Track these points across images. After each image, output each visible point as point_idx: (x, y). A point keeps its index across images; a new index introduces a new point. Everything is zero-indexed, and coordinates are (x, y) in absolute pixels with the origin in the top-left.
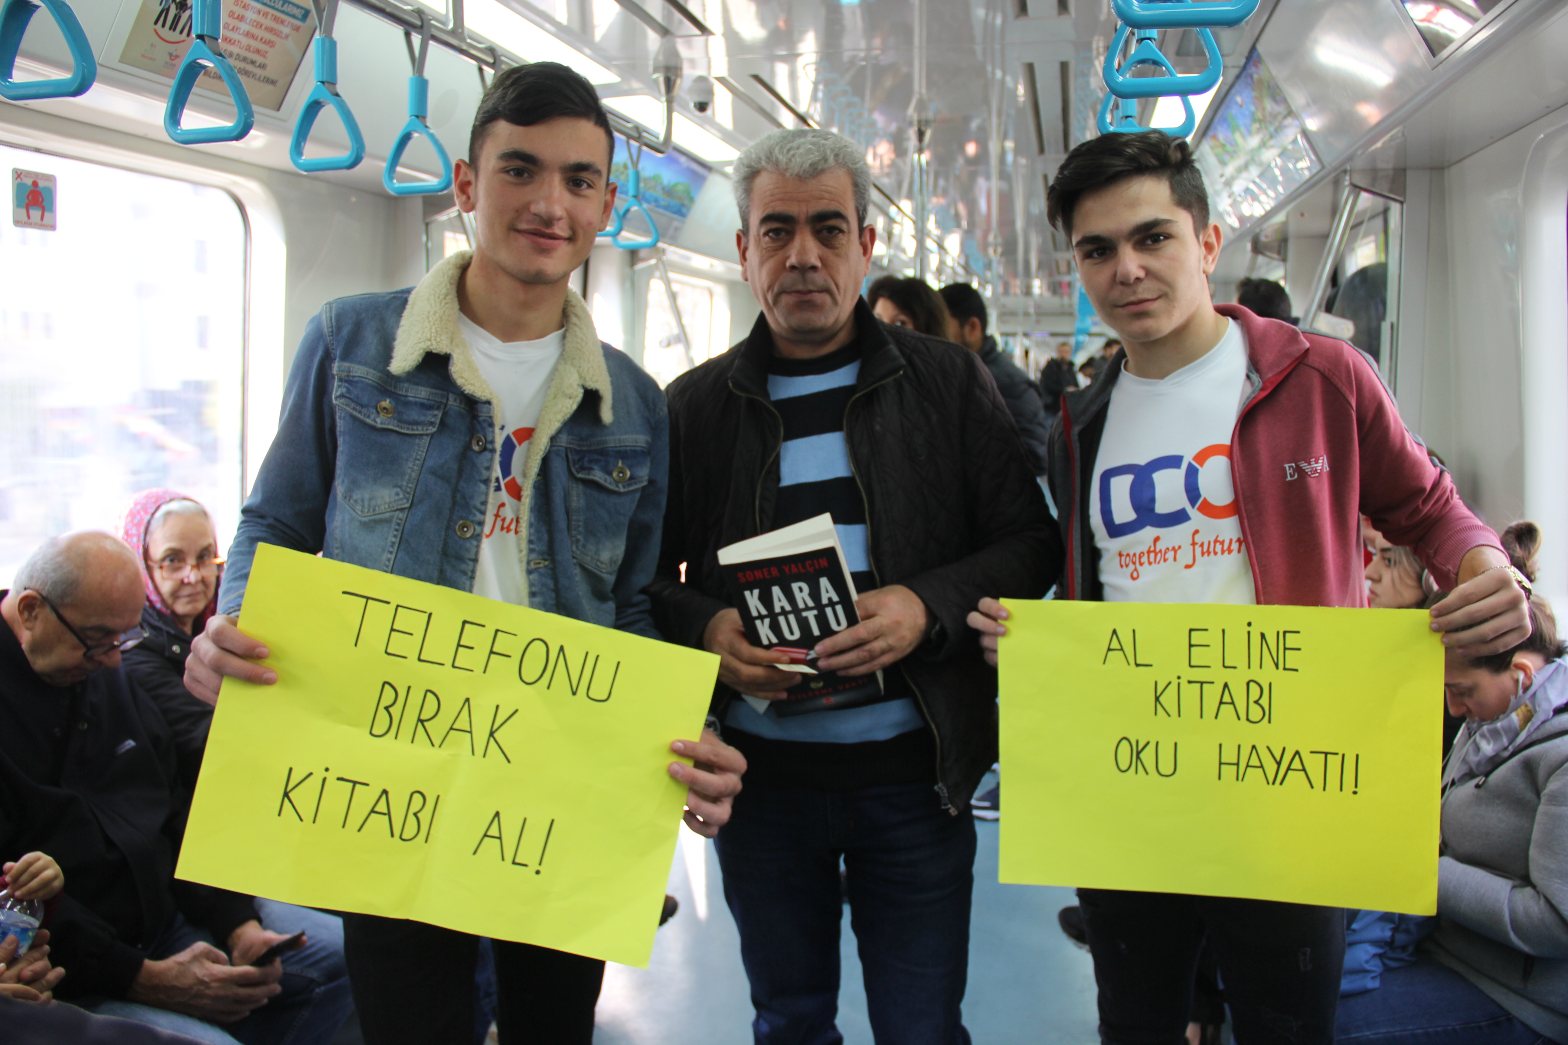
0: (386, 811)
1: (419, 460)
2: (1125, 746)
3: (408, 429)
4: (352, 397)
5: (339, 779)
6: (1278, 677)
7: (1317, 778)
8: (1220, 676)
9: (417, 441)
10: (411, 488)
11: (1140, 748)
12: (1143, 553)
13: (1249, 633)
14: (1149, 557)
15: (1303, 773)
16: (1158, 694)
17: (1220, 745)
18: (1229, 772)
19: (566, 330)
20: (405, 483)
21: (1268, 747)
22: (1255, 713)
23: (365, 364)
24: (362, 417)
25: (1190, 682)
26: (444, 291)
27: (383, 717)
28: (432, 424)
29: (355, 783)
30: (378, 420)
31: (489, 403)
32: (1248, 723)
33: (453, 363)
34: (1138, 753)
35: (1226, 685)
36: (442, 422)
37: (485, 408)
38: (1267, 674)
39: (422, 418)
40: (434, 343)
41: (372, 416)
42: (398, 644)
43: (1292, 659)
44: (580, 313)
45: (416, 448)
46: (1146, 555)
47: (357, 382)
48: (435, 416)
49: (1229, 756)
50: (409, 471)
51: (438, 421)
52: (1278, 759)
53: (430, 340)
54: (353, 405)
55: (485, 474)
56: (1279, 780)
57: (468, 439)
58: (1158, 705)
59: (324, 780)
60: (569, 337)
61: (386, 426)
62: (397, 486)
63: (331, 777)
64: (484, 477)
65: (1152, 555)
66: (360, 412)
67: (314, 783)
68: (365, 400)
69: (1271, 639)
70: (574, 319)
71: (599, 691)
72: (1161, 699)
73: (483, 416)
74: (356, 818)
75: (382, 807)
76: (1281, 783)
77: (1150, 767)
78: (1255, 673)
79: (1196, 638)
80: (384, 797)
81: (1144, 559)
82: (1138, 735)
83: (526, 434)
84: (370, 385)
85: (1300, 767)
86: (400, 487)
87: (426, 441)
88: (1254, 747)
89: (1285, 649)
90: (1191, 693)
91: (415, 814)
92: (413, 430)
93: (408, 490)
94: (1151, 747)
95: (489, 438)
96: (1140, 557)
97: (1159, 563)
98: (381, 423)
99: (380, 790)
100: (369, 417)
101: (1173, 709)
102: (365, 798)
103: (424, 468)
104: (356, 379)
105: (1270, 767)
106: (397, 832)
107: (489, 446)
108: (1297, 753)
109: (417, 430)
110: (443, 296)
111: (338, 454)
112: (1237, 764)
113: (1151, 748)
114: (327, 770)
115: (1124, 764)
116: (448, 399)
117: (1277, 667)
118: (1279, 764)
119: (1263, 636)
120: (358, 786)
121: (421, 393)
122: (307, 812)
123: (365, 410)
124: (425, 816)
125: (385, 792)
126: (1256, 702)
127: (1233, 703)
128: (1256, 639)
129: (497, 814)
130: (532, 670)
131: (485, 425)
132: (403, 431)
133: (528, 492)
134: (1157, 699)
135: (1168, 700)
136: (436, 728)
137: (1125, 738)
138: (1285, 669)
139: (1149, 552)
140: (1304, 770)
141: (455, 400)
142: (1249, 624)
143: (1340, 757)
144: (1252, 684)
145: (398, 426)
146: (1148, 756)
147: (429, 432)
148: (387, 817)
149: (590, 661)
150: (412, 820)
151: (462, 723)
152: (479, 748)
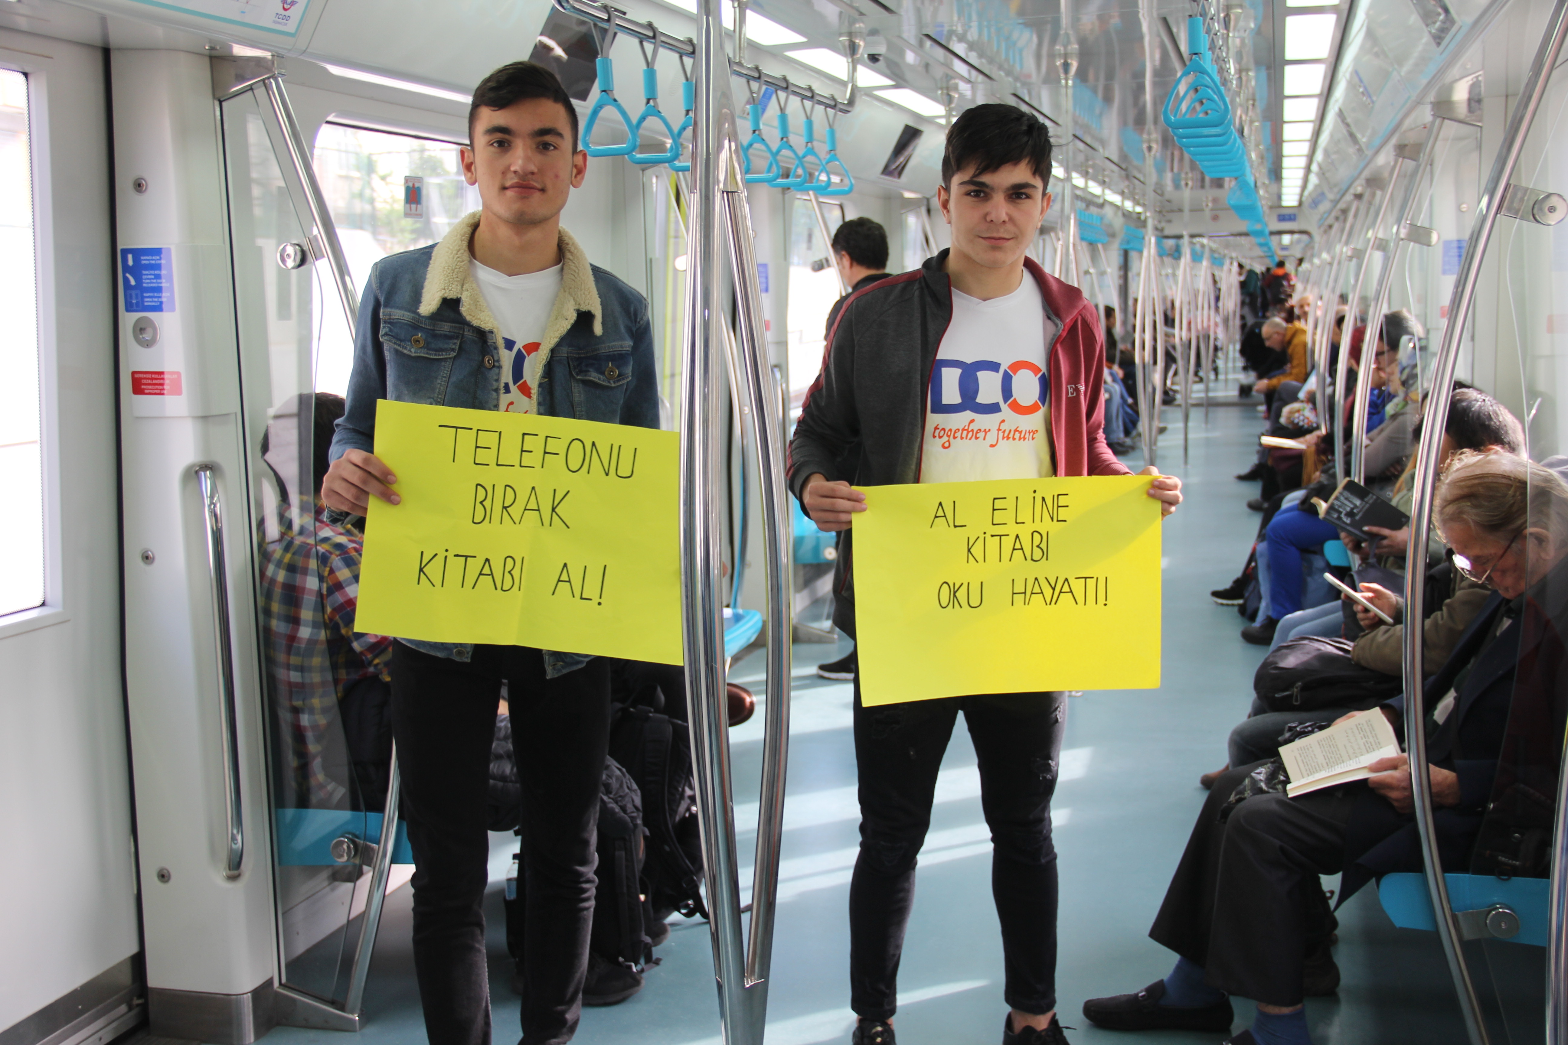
0: (490, 573)
1: (445, 377)
2: (945, 589)
3: (435, 355)
4: (393, 334)
5: (455, 556)
6: (1053, 527)
7: (1080, 598)
8: (1012, 529)
9: (443, 363)
10: (441, 398)
11: (956, 589)
12: (958, 430)
13: (1034, 497)
14: (962, 434)
15: (1070, 594)
16: (970, 547)
17: (1013, 580)
18: (1019, 599)
19: (564, 264)
20: (436, 395)
21: (1046, 578)
22: (1038, 554)
23: (401, 308)
24: (401, 349)
25: (992, 536)
26: (457, 248)
27: (480, 509)
28: (453, 350)
29: (467, 557)
30: (413, 350)
31: (491, 332)
32: (1032, 562)
33: (463, 305)
34: (955, 593)
35: (1017, 536)
36: (461, 348)
37: (489, 336)
38: (1046, 526)
39: (446, 346)
40: (447, 291)
41: (408, 348)
42: (482, 457)
43: (1063, 514)
44: (572, 249)
45: (443, 368)
46: (961, 431)
47: (396, 323)
48: (455, 344)
49: (1019, 588)
50: (438, 386)
51: (457, 347)
52: (1053, 586)
53: (444, 289)
54: (394, 340)
55: (495, 384)
56: (1054, 601)
57: (480, 359)
58: (970, 555)
59: (446, 557)
60: (565, 268)
61: (418, 355)
62: (430, 398)
63: (450, 555)
64: (495, 387)
65: (965, 432)
66: (399, 345)
67: (440, 560)
68: (402, 337)
69: (1049, 501)
70: (568, 255)
71: (624, 470)
72: (971, 550)
73: (490, 342)
74: (469, 581)
75: (486, 570)
76: (1056, 603)
77: (964, 602)
78: (1038, 526)
79: (999, 504)
80: (487, 563)
81: (958, 434)
82: (954, 579)
83: (533, 347)
84: (406, 324)
85: (1069, 590)
86: (433, 398)
87: (448, 364)
88: (1036, 579)
89: (1058, 507)
90: (993, 544)
91: (510, 572)
92: (439, 355)
93: (439, 400)
94: (964, 587)
95: (496, 358)
96: (955, 432)
97: (970, 439)
98: (415, 353)
99: (484, 559)
100: (406, 348)
101: (980, 558)
102: (474, 566)
103: (450, 383)
104: (395, 321)
105: (1048, 592)
106: (499, 586)
107: (496, 364)
108: (1066, 580)
109: (442, 355)
110: (455, 252)
111: (388, 376)
112: (1025, 593)
113: (964, 589)
114: (447, 551)
115: (944, 601)
116: (464, 331)
117: (1053, 520)
118: (1054, 589)
119: (1043, 499)
120: (469, 558)
121: (446, 327)
122: (437, 580)
123: (403, 344)
124: (516, 573)
125: (487, 560)
126: (1038, 546)
127: (1022, 549)
128: (1039, 501)
129: (565, 565)
130: (575, 463)
131: (492, 349)
132: (431, 357)
133: (534, 391)
134: (969, 550)
135: (977, 550)
136: (515, 511)
137: (945, 583)
138: (1058, 521)
139: (963, 430)
140: (1071, 592)
141: (469, 331)
142: (1035, 492)
143: (1095, 580)
144: (1035, 534)
145: (427, 353)
146: (961, 594)
147: (451, 356)
148: (491, 577)
149: (616, 451)
150: (508, 577)
151: (532, 505)
152: (547, 521)
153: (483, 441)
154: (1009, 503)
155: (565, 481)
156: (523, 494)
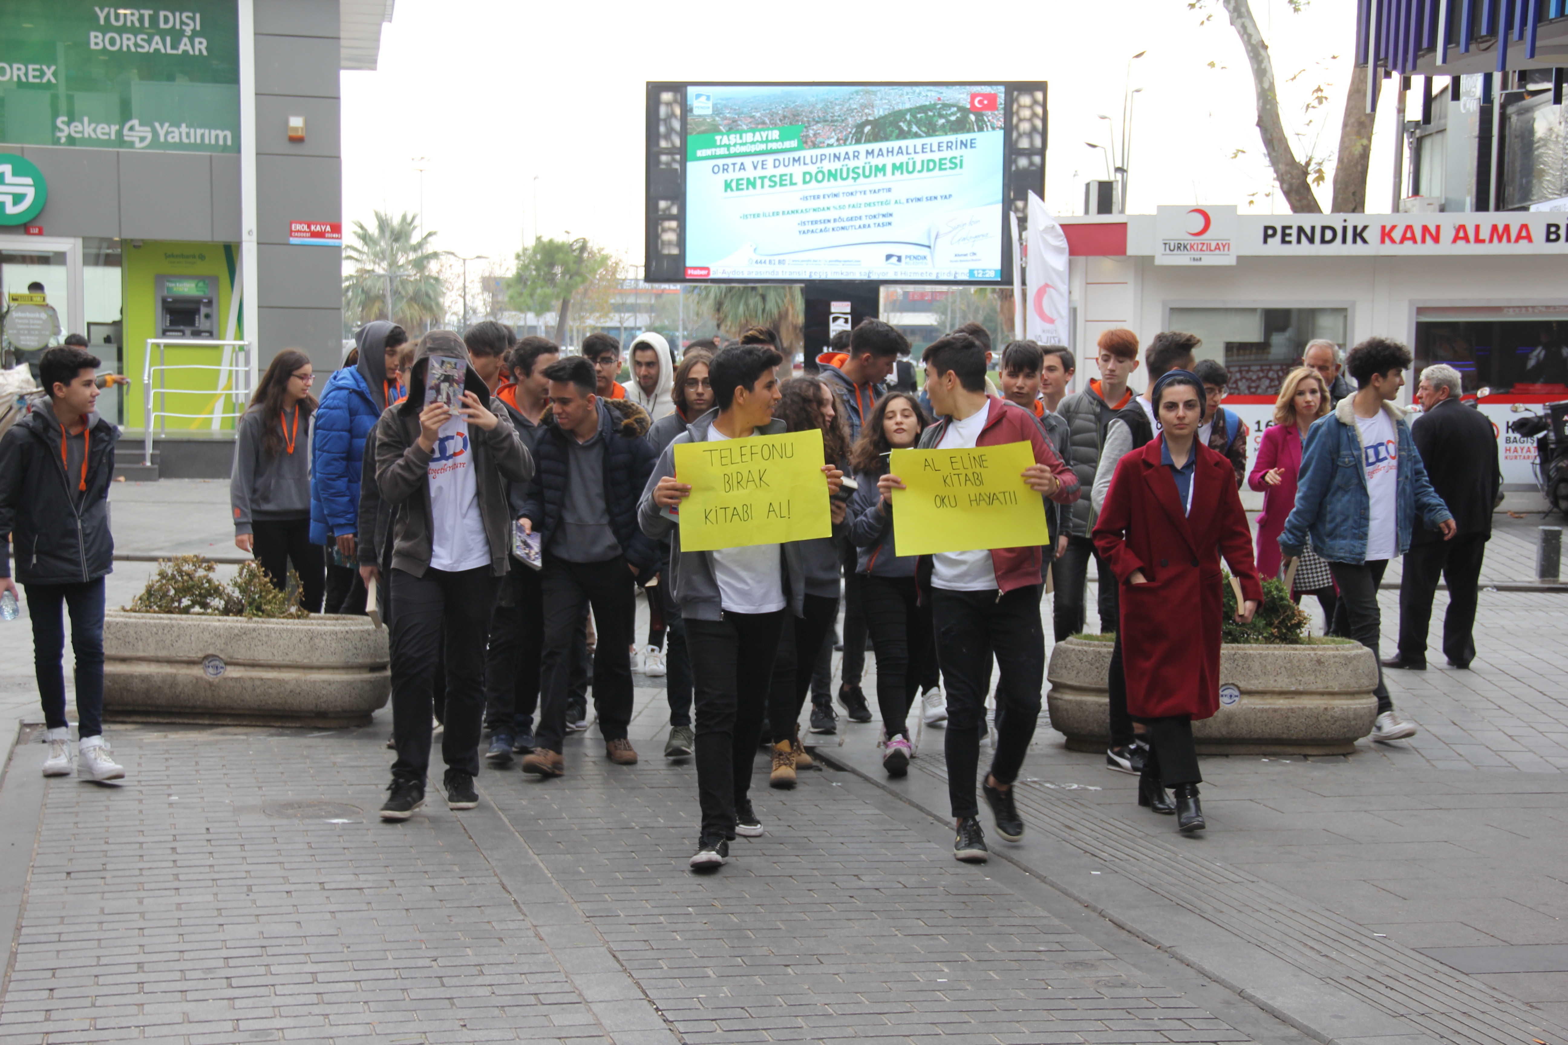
2: (938, 498)
5: (720, 509)
6: (982, 470)
7: (1003, 500)
8: (962, 471)
11: (943, 498)
15: (998, 500)
16: (945, 479)
17: (969, 494)
18: (974, 503)
21: (985, 493)
22: (978, 482)
25: (954, 474)
27: (727, 486)
29: (725, 508)
32: (976, 486)
35: (966, 475)
38: (978, 470)
42: (724, 461)
43: (985, 464)
49: (973, 498)
52: (989, 497)
56: (991, 503)
58: (946, 483)
59: (716, 510)
63: (718, 509)
67: (713, 512)
69: (977, 458)
71: (789, 454)
74: (729, 518)
75: (735, 513)
77: (948, 504)
78: (974, 470)
79: (953, 460)
80: (735, 509)
82: (941, 493)
85: (997, 498)
88: (980, 494)
89: (983, 460)
90: (955, 478)
91: (746, 512)
99: (733, 508)
101: (951, 484)
102: (730, 512)
105: (987, 500)
106: (742, 519)
108: (994, 494)
112: (976, 500)
113: (947, 498)
114: (716, 507)
115: (939, 503)
119: (974, 457)
122: (714, 521)
124: (749, 511)
126: (977, 479)
127: (970, 480)
128: (972, 458)
129: (771, 503)
130: (766, 455)
134: (945, 481)
135: (948, 481)
136: (743, 483)
137: (937, 495)
143: (1008, 493)
144: (974, 473)
146: (946, 500)
148: (738, 515)
149: (783, 446)
150: (745, 514)
151: (751, 479)
152: (758, 485)
153: (724, 453)
154: (958, 459)
155: (764, 464)
156: (745, 475)
